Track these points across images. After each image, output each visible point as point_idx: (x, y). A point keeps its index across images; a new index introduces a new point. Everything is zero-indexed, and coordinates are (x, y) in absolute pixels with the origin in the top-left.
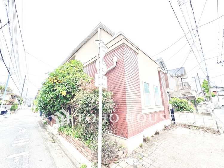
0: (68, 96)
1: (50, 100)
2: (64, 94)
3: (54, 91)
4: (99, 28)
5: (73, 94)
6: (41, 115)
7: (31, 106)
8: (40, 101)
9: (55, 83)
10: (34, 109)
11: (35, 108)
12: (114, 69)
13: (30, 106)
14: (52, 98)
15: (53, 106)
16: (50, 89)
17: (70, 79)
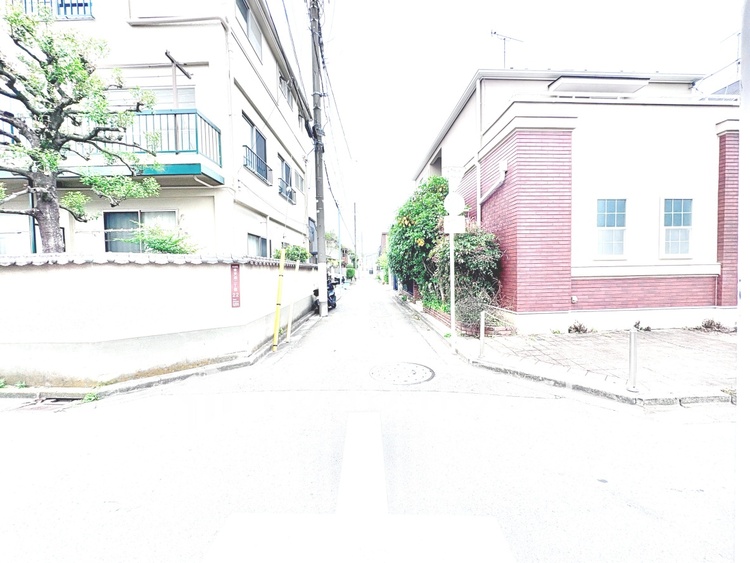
0: (428, 246)
1: (404, 255)
2: (421, 243)
3: (407, 238)
4: (478, 82)
5: (434, 241)
6: (396, 288)
7: (375, 271)
8: (391, 257)
9: (407, 226)
10: (382, 277)
11: (382, 274)
12: (502, 186)
13: (371, 272)
14: (406, 251)
15: (412, 267)
16: (402, 236)
17: (427, 217)
